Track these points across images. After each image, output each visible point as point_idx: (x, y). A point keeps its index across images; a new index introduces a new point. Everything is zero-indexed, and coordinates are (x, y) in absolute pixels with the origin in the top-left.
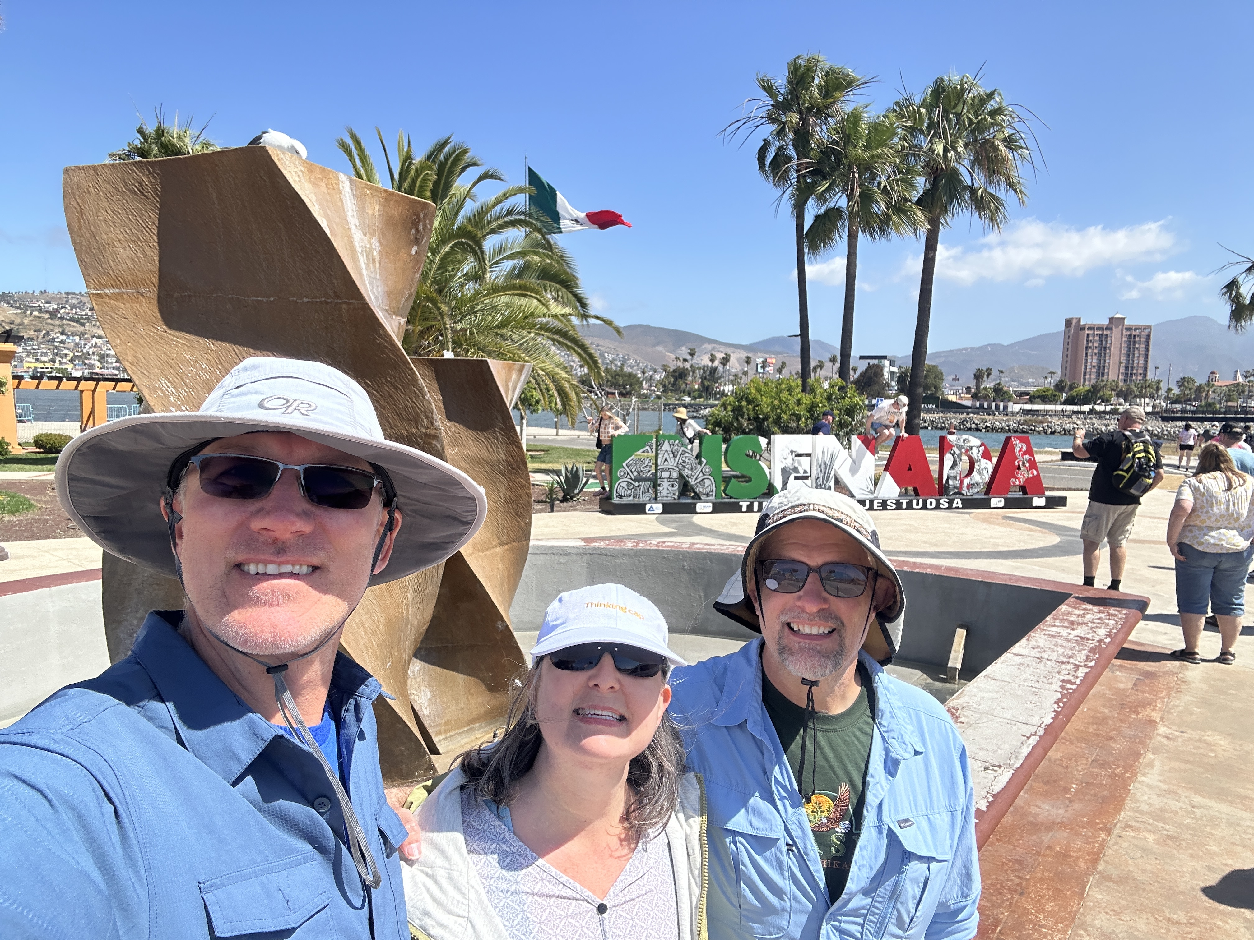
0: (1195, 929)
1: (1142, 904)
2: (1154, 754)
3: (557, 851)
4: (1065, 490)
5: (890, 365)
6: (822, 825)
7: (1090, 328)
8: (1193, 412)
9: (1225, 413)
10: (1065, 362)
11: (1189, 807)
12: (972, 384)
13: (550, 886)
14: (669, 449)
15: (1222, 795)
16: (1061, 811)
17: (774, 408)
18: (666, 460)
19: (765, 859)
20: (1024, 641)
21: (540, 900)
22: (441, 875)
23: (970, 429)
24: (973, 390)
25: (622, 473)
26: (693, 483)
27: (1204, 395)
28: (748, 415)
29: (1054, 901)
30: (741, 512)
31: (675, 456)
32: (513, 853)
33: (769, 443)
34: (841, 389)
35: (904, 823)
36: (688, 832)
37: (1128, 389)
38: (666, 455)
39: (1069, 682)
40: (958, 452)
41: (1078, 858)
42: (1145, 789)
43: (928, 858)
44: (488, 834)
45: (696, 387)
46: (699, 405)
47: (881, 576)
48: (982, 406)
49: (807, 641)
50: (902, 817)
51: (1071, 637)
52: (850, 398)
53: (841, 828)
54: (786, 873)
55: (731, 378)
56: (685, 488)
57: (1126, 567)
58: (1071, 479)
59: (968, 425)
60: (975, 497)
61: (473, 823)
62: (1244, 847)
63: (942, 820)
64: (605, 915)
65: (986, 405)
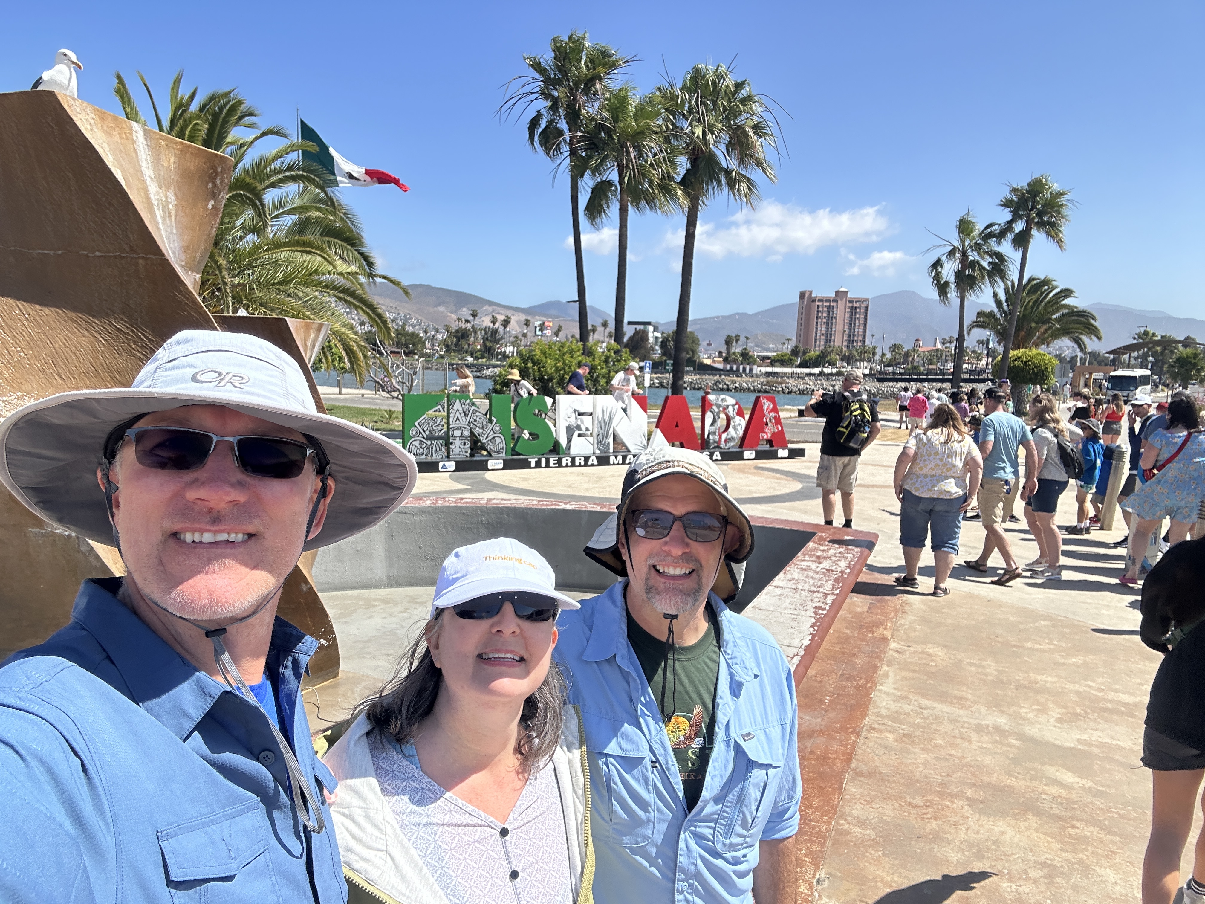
0: (930, 810)
1: (887, 794)
2: (888, 666)
3: (462, 784)
4: (803, 442)
5: (654, 331)
6: (679, 743)
7: (820, 300)
8: (901, 374)
9: (927, 374)
10: (799, 330)
11: (918, 709)
12: (724, 349)
13: (458, 816)
14: (460, 409)
15: (943, 697)
16: (819, 720)
17: (557, 370)
18: (458, 419)
19: (633, 777)
20: (781, 574)
21: (450, 829)
22: (358, 814)
23: (722, 390)
24: (724, 355)
25: (414, 432)
26: (484, 441)
27: (910, 359)
28: (534, 375)
29: (818, 797)
30: (530, 467)
31: (466, 416)
32: (422, 789)
33: (554, 403)
34: (617, 352)
35: (747, 736)
36: (571, 757)
37: (851, 354)
38: (458, 414)
39: (820, 608)
40: (717, 410)
41: (835, 759)
42: (884, 696)
43: (767, 765)
44: (398, 774)
45: (479, 347)
46: (482, 365)
47: (730, 523)
48: (731, 368)
49: (671, 582)
50: (745, 732)
51: (818, 569)
52: (625, 361)
53: (697, 744)
54: (651, 788)
55: (512, 339)
56: (476, 445)
57: (856, 508)
58: (808, 433)
59: (721, 386)
60: (731, 450)
61: (382, 765)
62: (963, 739)
63: (776, 732)
64: (507, 838)
65: (735, 368)
